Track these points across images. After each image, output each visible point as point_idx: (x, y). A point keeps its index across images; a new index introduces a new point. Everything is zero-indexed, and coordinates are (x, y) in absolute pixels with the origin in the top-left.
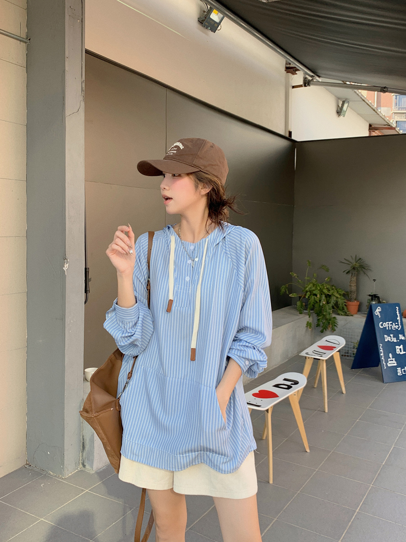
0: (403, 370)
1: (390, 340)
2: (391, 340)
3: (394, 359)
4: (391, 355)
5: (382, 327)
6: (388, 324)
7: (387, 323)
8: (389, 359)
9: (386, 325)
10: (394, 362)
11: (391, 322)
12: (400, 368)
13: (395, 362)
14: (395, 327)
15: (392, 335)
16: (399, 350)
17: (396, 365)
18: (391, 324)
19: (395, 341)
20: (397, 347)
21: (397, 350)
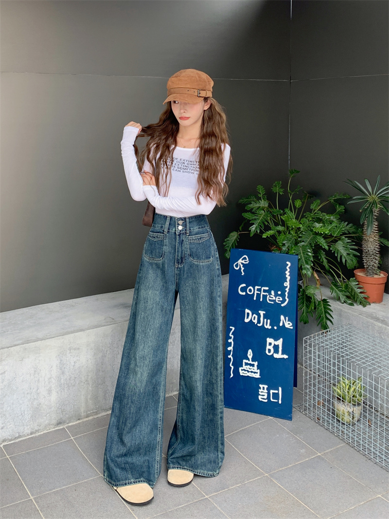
0: (272, 391)
1: (255, 321)
2: (259, 322)
3: (256, 363)
4: (250, 354)
5: (244, 293)
6: (259, 290)
7: (257, 287)
8: (244, 361)
9: (253, 291)
10: (255, 369)
11: (267, 288)
12: (266, 387)
13: (258, 371)
14: (273, 297)
15: (262, 313)
16: (271, 348)
17: (257, 376)
18: (265, 291)
19: (268, 327)
20: (269, 340)
21: (268, 347)
